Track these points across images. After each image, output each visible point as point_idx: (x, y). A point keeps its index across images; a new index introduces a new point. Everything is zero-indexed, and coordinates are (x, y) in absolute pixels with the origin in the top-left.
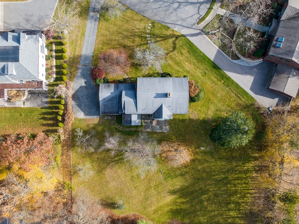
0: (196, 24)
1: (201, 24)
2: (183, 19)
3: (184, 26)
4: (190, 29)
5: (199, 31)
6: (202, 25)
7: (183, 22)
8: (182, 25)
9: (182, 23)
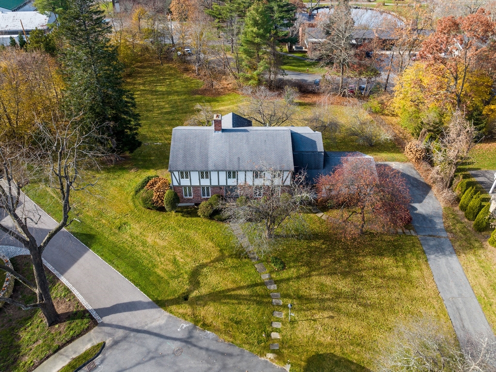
0: (107, 345)
1: (89, 346)
2: (153, 361)
3: (152, 337)
4: (135, 327)
5: (107, 319)
6: (90, 340)
7: (157, 350)
8: (162, 340)
9: (160, 345)
